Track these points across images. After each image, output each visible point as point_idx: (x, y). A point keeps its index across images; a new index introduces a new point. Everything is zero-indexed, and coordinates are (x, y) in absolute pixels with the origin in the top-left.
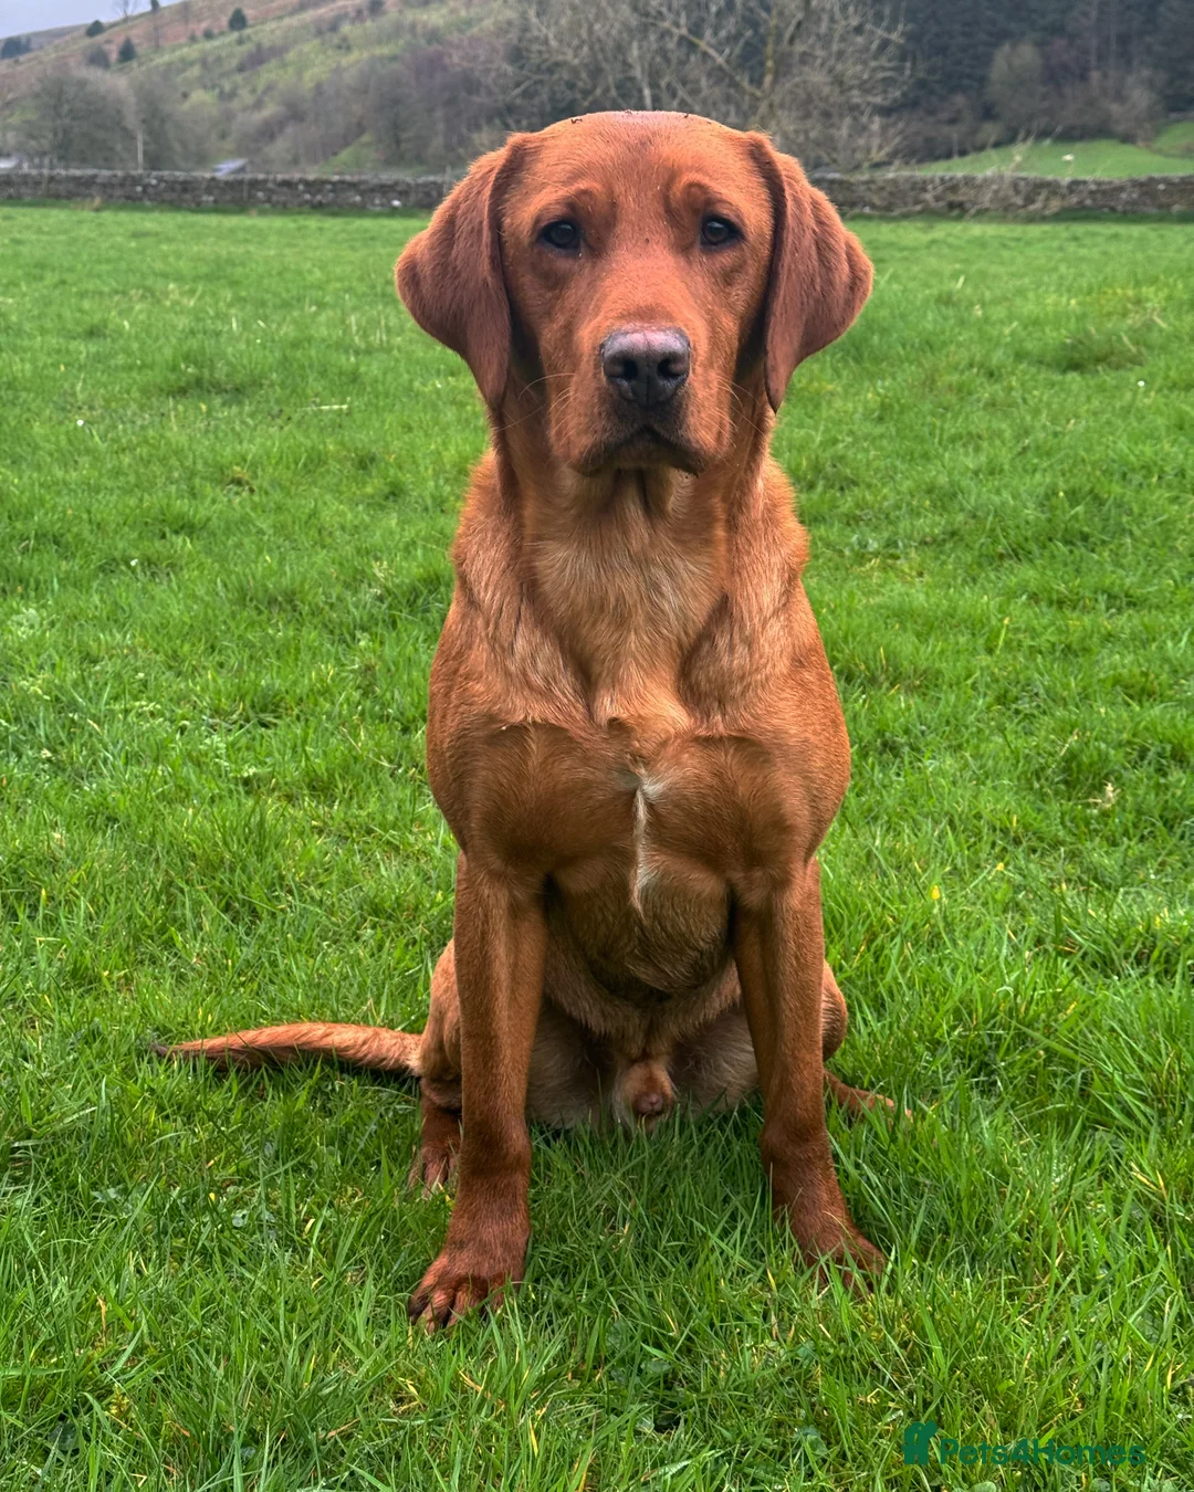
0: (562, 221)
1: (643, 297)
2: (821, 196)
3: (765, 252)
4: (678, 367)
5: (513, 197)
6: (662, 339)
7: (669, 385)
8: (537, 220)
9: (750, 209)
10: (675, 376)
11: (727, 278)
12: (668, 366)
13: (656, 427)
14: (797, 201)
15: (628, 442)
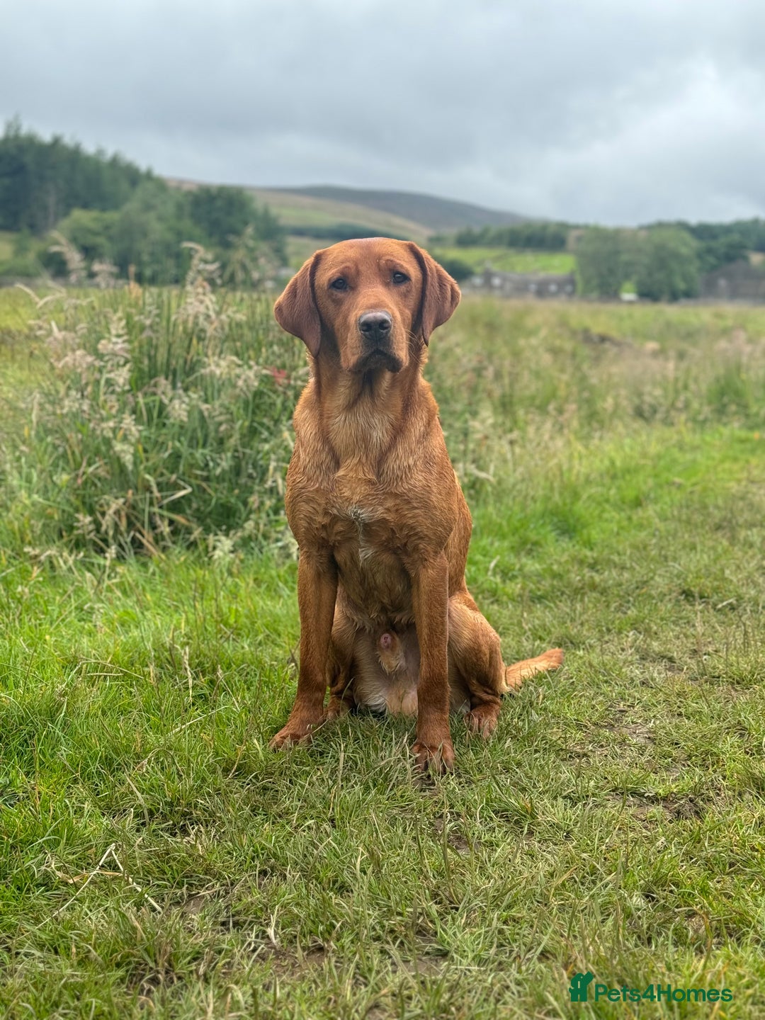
0: (338, 279)
1: (372, 301)
2: (439, 266)
3: (419, 286)
4: (386, 325)
5: (318, 274)
6: (380, 314)
7: (385, 331)
8: (330, 280)
9: (412, 270)
10: (386, 328)
11: (405, 296)
12: (383, 324)
13: (381, 348)
14: (431, 269)
15: (370, 355)
